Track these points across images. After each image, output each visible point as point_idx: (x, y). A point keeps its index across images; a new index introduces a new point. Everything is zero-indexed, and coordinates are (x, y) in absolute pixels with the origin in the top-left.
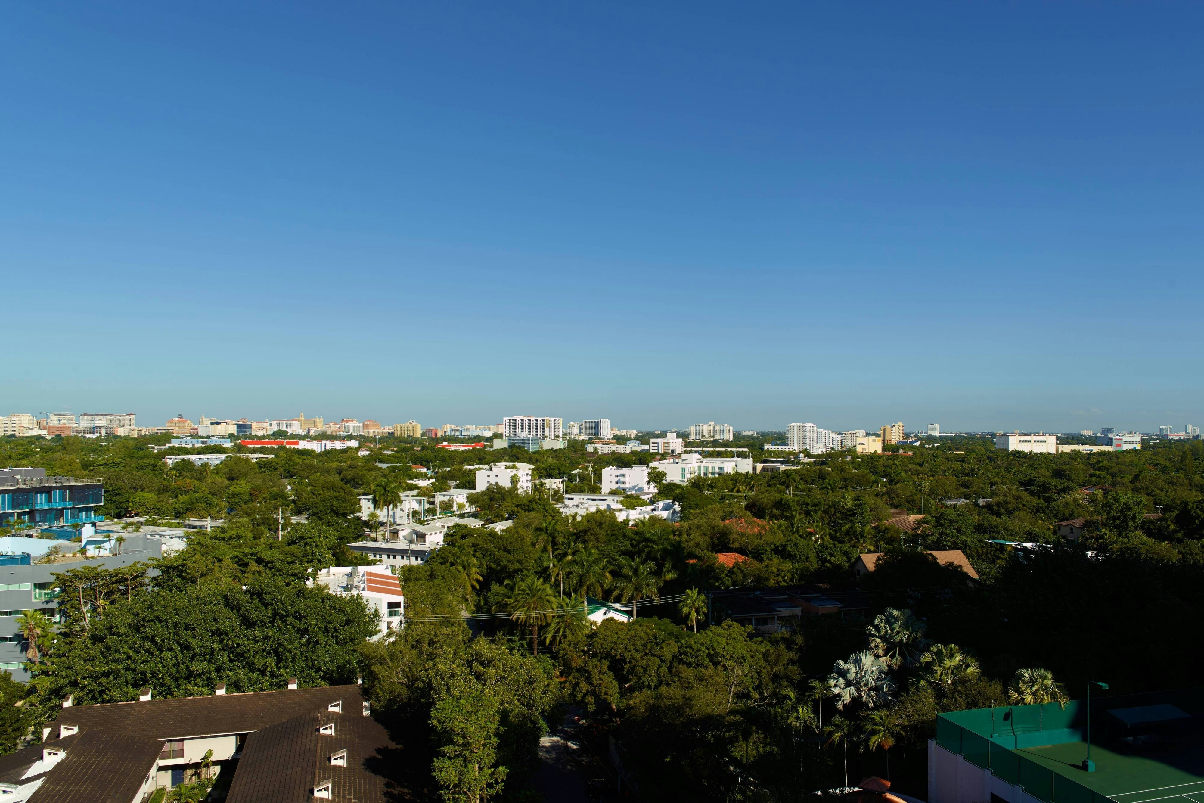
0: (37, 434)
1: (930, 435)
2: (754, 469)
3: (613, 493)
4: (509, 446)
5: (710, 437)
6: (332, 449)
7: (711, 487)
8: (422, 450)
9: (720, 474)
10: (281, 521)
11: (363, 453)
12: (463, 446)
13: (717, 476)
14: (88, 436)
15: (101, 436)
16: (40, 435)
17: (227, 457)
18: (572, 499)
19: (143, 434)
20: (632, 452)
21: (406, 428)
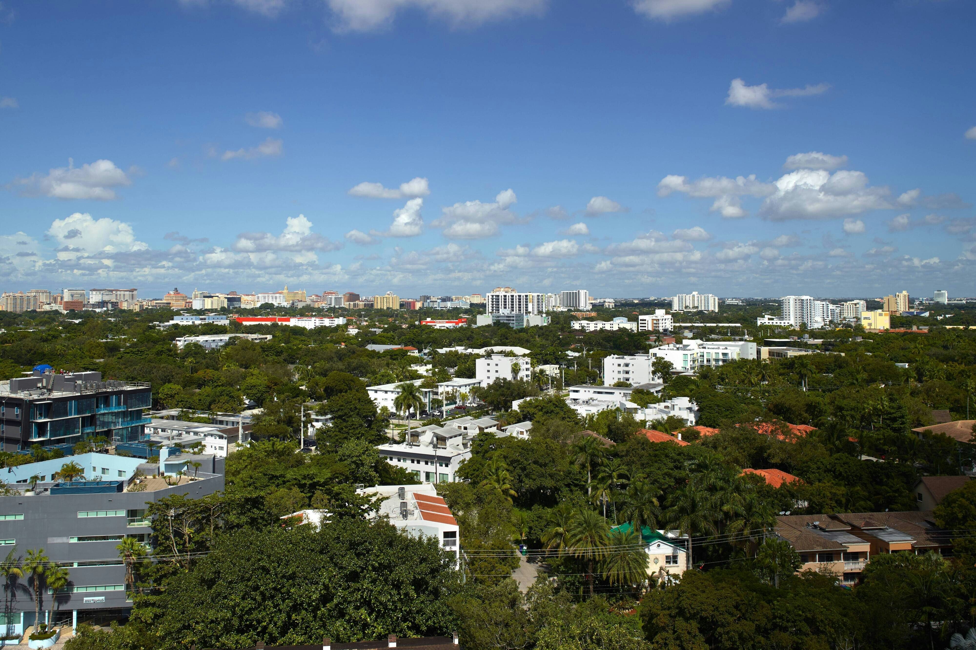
0: (54, 309)
1: (938, 303)
2: (759, 352)
3: (620, 385)
4: (494, 323)
5: (694, 307)
6: (322, 326)
7: (722, 379)
8: (409, 328)
9: (724, 361)
10: (303, 419)
11: (353, 331)
12: (447, 322)
13: (721, 363)
14: (98, 310)
15: (108, 310)
16: (57, 311)
17: (230, 338)
18: (577, 391)
19: (145, 307)
20: (620, 329)
21: (385, 299)
